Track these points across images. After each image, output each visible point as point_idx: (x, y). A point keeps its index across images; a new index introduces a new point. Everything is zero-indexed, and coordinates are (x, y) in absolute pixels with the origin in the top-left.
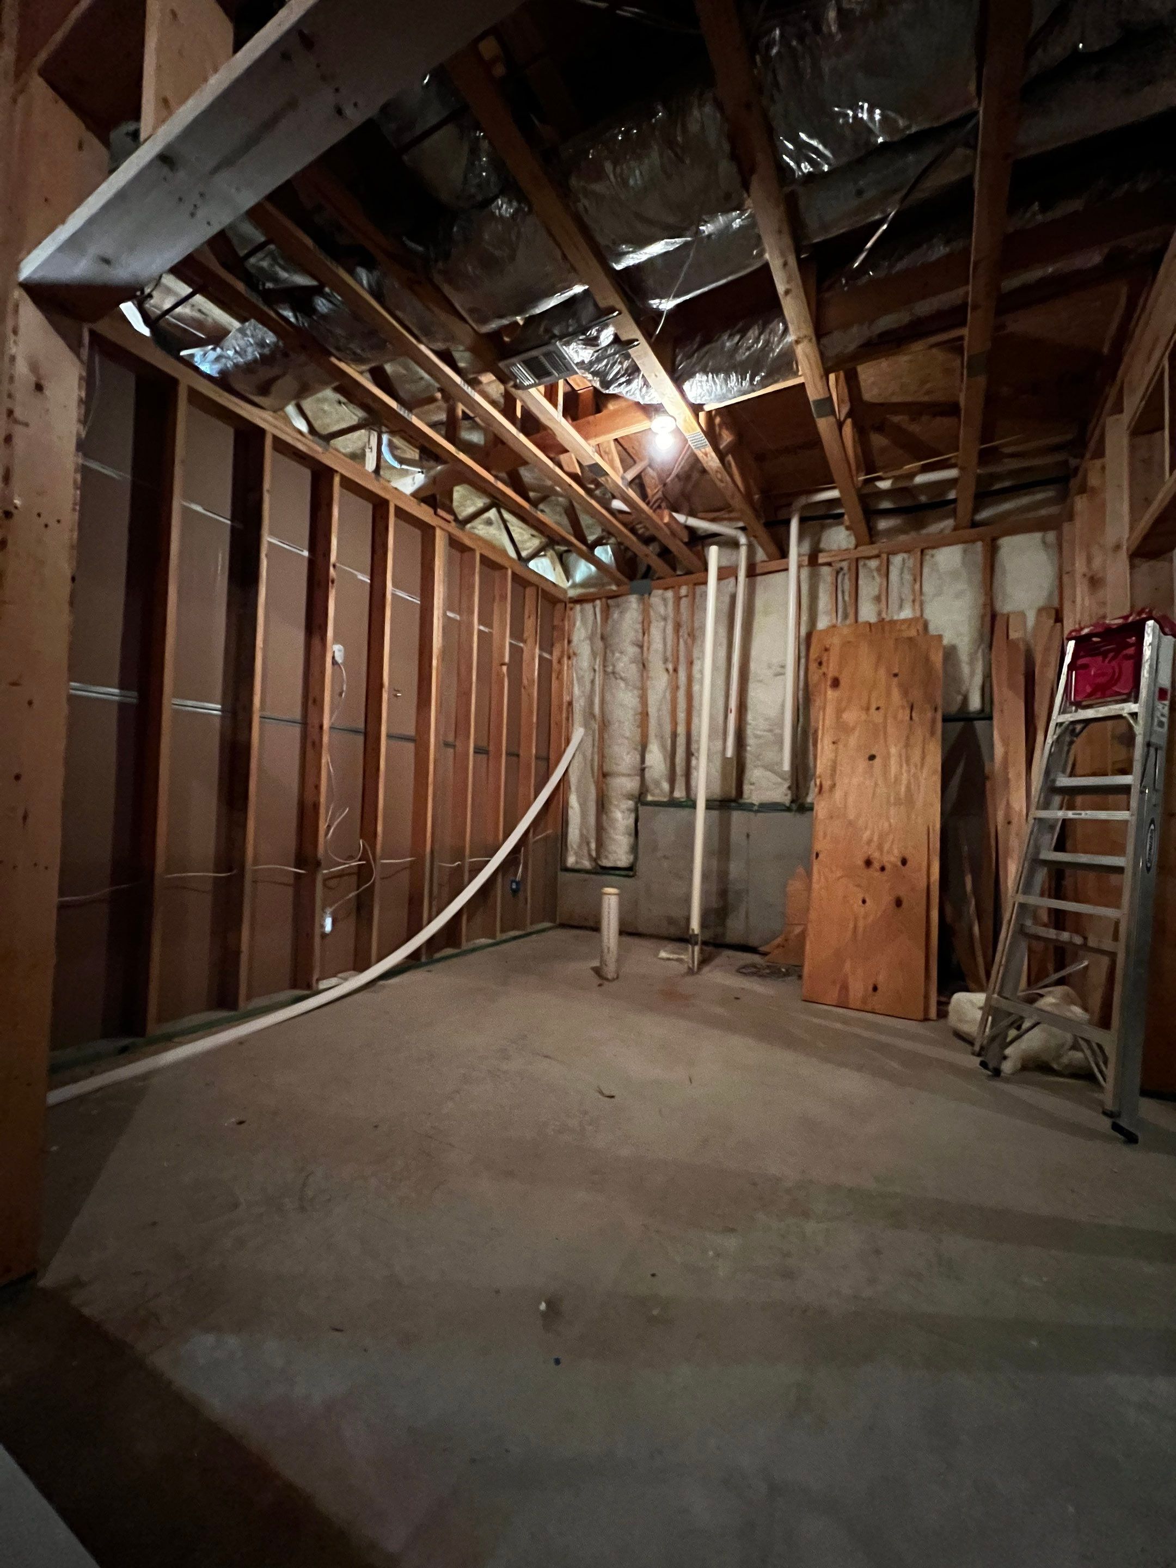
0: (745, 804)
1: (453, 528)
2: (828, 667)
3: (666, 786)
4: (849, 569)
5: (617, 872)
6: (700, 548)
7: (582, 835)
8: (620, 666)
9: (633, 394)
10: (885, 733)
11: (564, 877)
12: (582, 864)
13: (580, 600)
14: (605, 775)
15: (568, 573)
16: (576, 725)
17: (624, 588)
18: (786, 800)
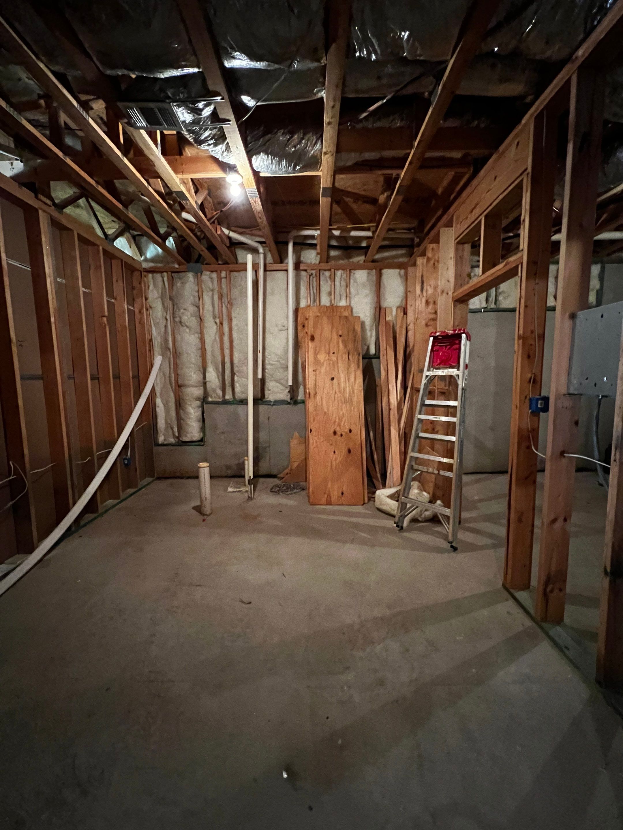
0: (266, 401)
1: (52, 211)
2: (308, 328)
3: (220, 392)
4: (316, 275)
5: (193, 444)
6: (233, 249)
7: (166, 423)
8: (185, 318)
9: (217, 153)
10: (338, 367)
11: (155, 449)
12: (169, 440)
13: (152, 271)
14: (180, 386)
15: (141, 251)
16: (156, 354)
17: (183, 267)
18: (288, 398)
